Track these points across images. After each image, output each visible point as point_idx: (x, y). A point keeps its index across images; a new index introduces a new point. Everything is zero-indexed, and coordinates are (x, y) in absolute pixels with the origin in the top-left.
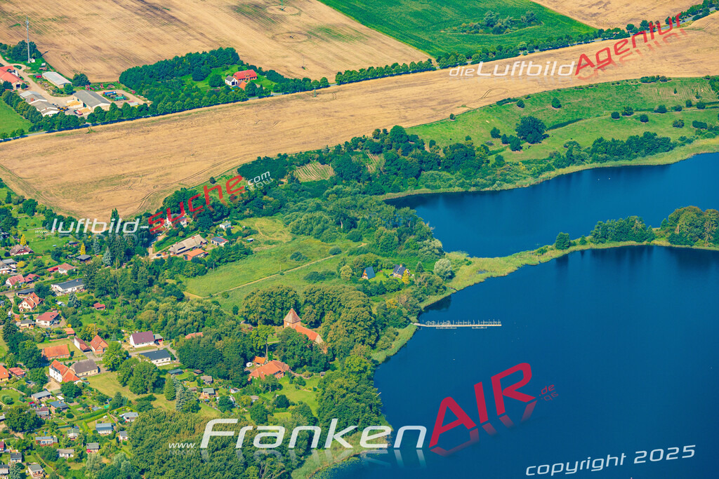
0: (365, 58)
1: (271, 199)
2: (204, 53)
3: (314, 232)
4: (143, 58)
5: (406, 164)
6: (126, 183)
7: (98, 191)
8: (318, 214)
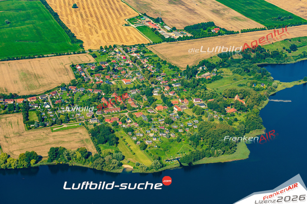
0: (248, 26)
1: (227, 63)
2: (206, 23)
3: (239, 73)
4: (189, 23)
5: (262, 56)
6: (189, 57)
7: (182, 59)
8: (240, 68)
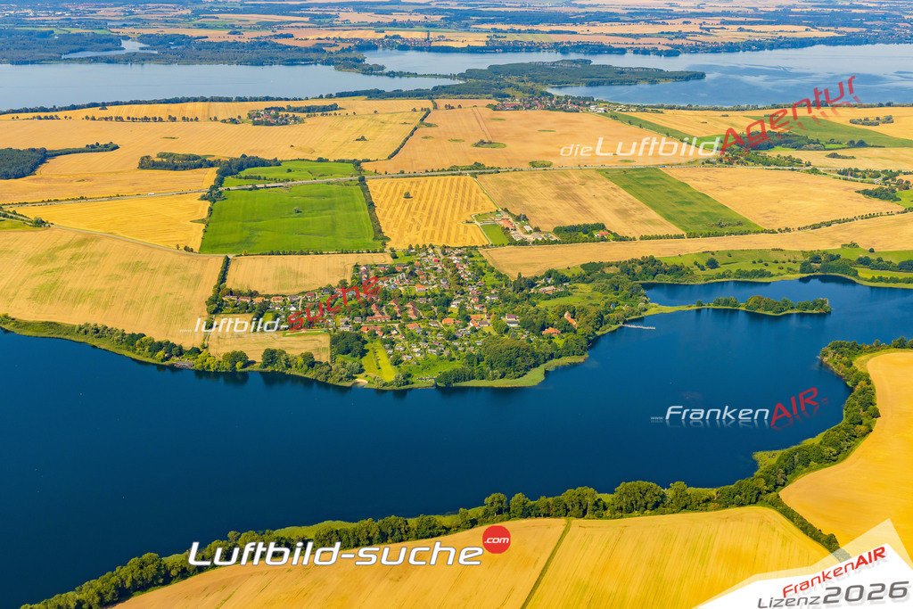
0: (657, 232)
1: (589, 277)
2: (592, 224)
3: (601, 290)
4: (567, 223)
5: (651, 270)
6: (534, 265)
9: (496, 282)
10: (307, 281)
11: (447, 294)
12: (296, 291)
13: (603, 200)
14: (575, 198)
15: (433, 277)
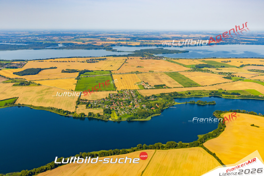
0: (177, 86)
1: (162, 96)
2: (163, 85)
4: (157, 84)
5: (176, 95)
8: (165, 98)
9: (141, 97)
10: (98, 97)
11: (130, 100)
12: (96, 99)
13: (165, 79)
14: (159, 79)
15: (127, 96)
